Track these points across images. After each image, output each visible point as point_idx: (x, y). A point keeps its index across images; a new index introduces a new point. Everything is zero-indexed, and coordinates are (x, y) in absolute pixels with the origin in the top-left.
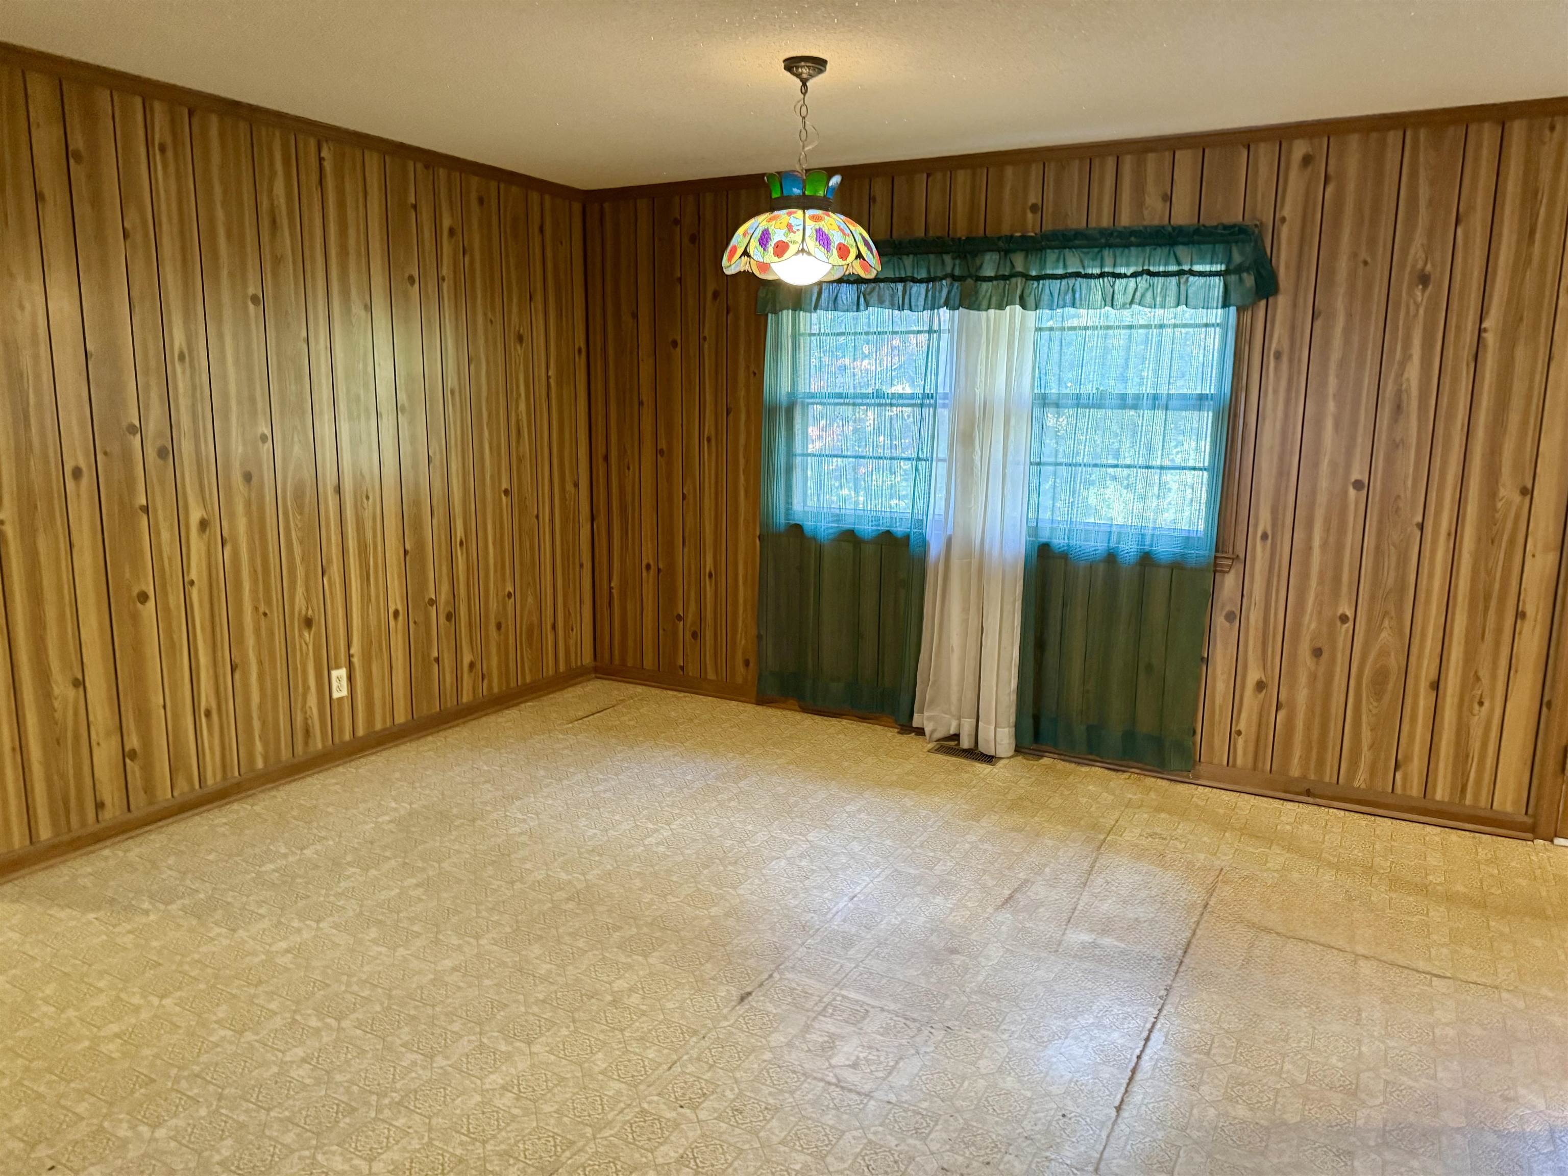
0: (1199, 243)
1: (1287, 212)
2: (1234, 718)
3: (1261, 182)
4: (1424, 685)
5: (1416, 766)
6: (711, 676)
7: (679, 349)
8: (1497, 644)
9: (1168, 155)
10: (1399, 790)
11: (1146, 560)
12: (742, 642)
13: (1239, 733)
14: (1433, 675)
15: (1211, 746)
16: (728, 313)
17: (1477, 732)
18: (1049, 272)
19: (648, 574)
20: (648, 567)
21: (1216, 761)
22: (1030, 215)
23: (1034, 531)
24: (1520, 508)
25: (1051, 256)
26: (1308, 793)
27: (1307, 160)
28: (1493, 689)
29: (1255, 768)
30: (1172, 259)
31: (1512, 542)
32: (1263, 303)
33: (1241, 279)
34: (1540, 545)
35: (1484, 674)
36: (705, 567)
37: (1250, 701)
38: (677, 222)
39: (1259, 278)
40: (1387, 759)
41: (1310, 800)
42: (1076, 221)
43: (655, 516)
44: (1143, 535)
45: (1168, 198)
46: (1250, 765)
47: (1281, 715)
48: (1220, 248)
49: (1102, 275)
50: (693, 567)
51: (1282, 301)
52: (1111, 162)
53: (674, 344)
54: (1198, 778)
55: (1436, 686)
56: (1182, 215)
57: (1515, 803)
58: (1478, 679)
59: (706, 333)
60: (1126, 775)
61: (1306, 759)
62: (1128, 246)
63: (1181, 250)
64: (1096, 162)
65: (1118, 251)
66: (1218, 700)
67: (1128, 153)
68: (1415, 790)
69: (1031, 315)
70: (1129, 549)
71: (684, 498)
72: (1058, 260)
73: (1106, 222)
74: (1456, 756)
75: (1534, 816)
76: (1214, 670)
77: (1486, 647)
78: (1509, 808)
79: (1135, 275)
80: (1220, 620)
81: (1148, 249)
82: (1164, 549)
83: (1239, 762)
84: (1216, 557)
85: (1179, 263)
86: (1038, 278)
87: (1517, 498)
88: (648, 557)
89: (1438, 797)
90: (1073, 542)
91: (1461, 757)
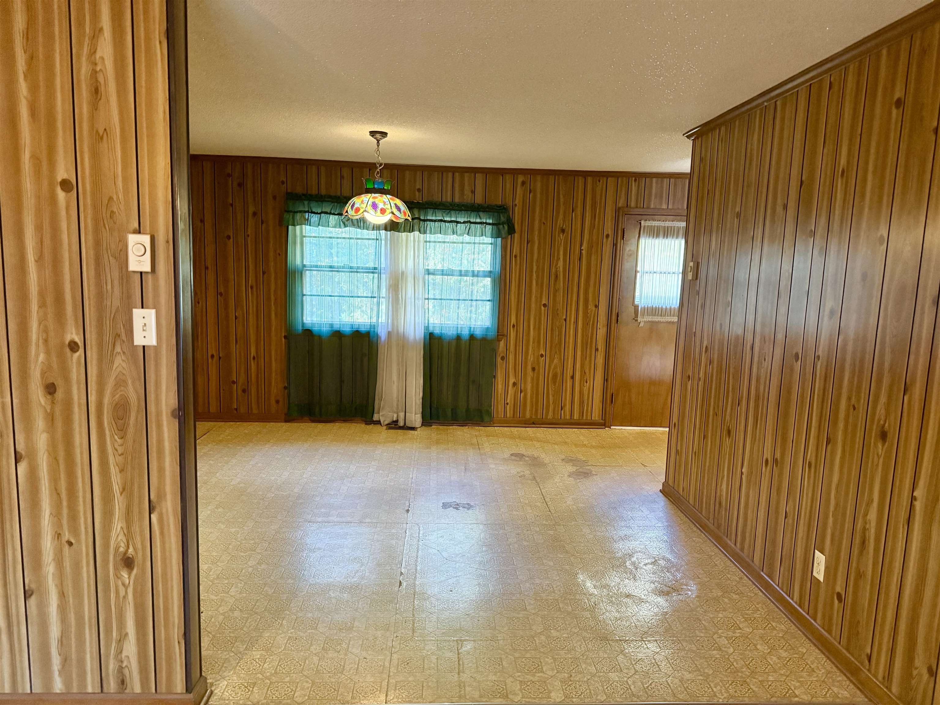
0: (489, 212)
1: (517, 202)
2: (505, 398)
3: (507, 190)
4: (569, 378)
5: (568, 408)
6: (255, 411)
7: (231, 240)
8: (590, 361)
9: (473, 175)
10: (563, 417)
11: (472, 337)
12: (274, 391)
13: (507, 404)
14: (571, 374)
15: (498, 412)
16: (262, 223)
17: (586, 393)
18: (429, 218)
19: (212, 360)
20: (212, 356)
21: (499, 416)
22: (417, 193)
23: (427, 328)
24: (595, 311)
25: (430, 211)
26: (534, 423)
27: (523, 183)
28: (590, 377)
29: (514, 417)
30: (478, 217)
31: (593, 324)
32: (510, 236)
33: (504, 226)
34: (601, 325)
35: (587, 371)
36: (250, 354)
37: (511, 391)
38: (229, 175)
39: (509, 226)
40: (558, 407)
41: (534, 426)
42: (437, 198)
43: (217, 327)
44: (471, 328)
45: (473, 192)
46: (512, 416)
47: (522, 394)
48: (496, 214)
49: (451, 222)
50: (243, 354)
51: (516, 235)
52: (450, 175)
53: (229, 237)
54: (493, 423)
55: (573, 377)
56: (479, 199)
57: (599, 417)
58: (585, 373)
59: (249, 233)
60: (467, 427)
61: (531, 410)
62: (461, 210)
63: (481, 214)
64: (445, 174)
65: (457, 212)
66: (500, 391)
67: (457, 172)
68: (568, 417)
69: (422, 235)
70: (465, 333)
71: (236, 318)
72: (433, 213)
73: (449, 199)
74: (580, 401)
75: (605, 420)
76: (498, 379)
77: (587, 362)
78: (597, 419)
79: (464, 222)
80: (499, 359)
81: (469, 212)
82: (478, 333)
83: (508, 416)
84: (498, 335)
85: (480, 218)
86: (424, 221)
87: (594, 308)
88: (212, 350)
89: (575, 418)
90: (443, 332)
91: (581, 402)
